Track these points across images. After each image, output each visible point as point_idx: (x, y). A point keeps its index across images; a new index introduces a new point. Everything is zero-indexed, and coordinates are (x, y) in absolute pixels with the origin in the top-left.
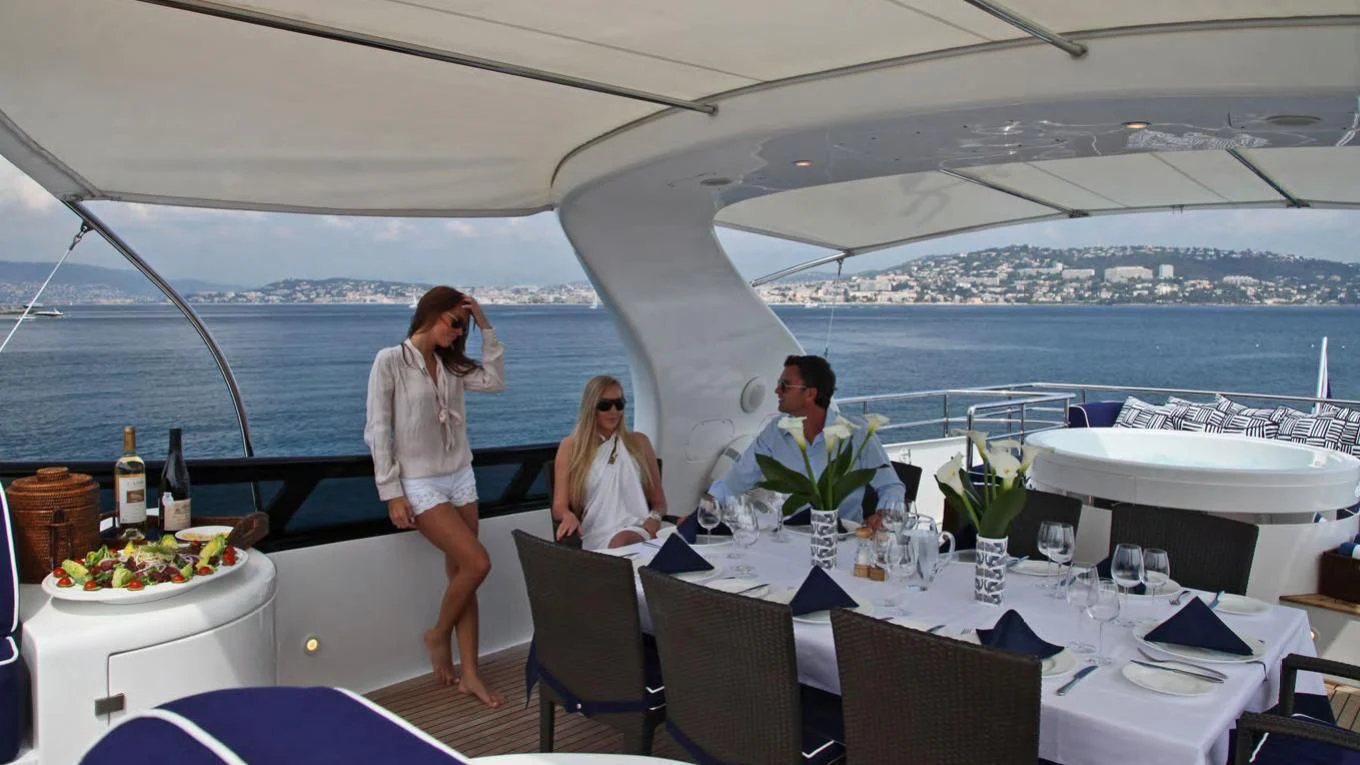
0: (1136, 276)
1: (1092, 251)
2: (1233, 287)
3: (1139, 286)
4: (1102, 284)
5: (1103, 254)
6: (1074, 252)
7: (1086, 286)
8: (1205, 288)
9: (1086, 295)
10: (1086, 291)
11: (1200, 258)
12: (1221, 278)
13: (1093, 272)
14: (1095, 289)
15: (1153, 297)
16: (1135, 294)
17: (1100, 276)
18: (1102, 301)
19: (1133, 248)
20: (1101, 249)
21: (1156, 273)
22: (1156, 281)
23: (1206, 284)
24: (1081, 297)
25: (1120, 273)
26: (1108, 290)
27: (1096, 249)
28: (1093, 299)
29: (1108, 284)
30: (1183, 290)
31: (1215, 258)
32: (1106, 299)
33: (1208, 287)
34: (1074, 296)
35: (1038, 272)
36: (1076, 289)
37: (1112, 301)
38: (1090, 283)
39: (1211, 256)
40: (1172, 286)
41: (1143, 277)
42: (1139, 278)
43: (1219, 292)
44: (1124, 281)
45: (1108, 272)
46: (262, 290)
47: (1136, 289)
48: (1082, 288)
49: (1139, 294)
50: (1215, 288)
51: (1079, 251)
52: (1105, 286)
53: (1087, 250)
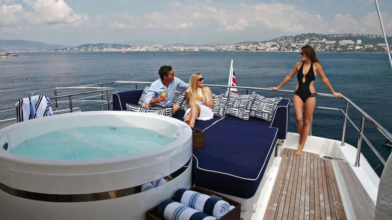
0: (349, 43)
1: (335, 35)
2: (380, 47)
3: (349, 46)
4: (338, 46)
5: (339, 36)
6: (330, 35)
7: (333, 46)
8: (371, 47)
9: (333, 49)
10: (332, 48)
11: (370, 38)
12: (377, 44)
13: (335, 42)
14: (335, 47)
15: (354, 50)
16: (348, 49)
17: (337, 43)
18: (337, 51)
19: (349, 34)
20: (338, 35)
21: (356, 42)
22: (355, 45)
23: (371, 46)
24: (330, 50)
25: (344, 42)
26: (339, 48)
27: (337, 34)
28: (335, 50)
29: (340, 46)
30: (364, 48)
31: (375, 38)
32: (339, 50)
33: (372, 47)
34: (328, 49)
35: (317, 42)
36: (329, 47)
37: (340, 51)
38: (334, 45)
39: (374, 37)
40: (360, 47)
41: (351, 43)
42: (350, 44)
43: (376, 49)
44: (345, 45)
45: (340, 42)
46: (78, 47)
47: (349, 48)
48: (331, 47)
49: (349, 49)
50: (374, 47)
51: (331, 35)
52: (339, 46)
53: (334, 35)
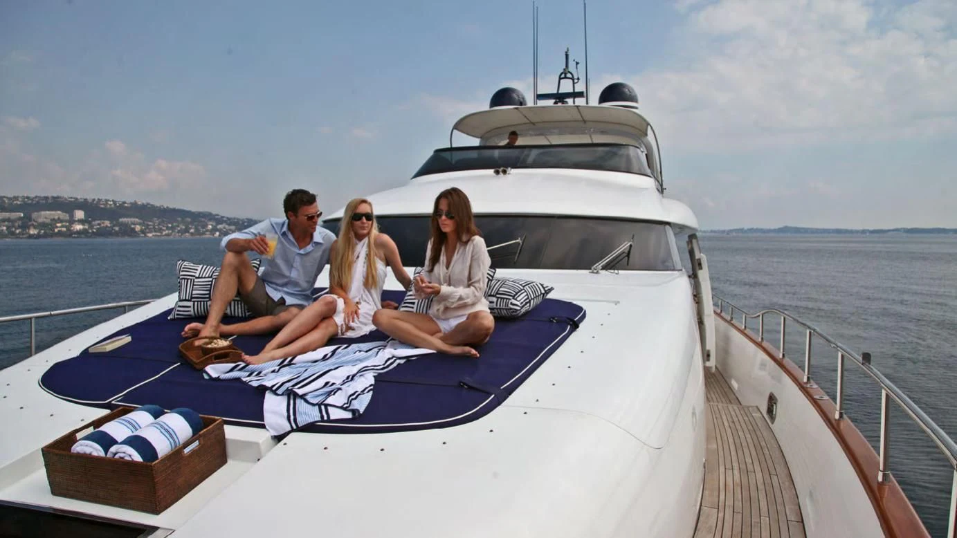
0: (56, 218)
1: (20, 199)
2: (126, 225)
3: (59, 225)
4: (30, 223)
5: (30, 202)
6: (5, 199)
7: (17, 224)
8: (107, 226)
9: (17, 231)
10: (16, 229)
11: (103, 206)
12: (118, 220)
13: (22, 215)
14: (25, 227)
15: (71, 232)
16: (56, 230)
17: (28, 218)
18: (31, 236)
19: (53, 198)
20: (28, 198)
21: (72, 216)
22: (72, 221)
23: (107, 223)
24: (13, 234)
25: (45, 216)
26: (35, 228)
27: (23, 197)
28: (23, 234)
29: (35, 223)
30: (92, 227)
31: (113, 205)
32: (35, 234)
33: (109, 225)
34: (7, 232)
36: (8, 228)
37: (38, 236)
38: (20, 223)
39: (110, 204)
40: (83, 225)
41: (62, 217)
42: (59, 218)
43: (117, 228)
44: (48, 221)
45: (34, 215)
47: (57, 227)
48: (13, 226)
49: (59, 231)
50: (115, 226)
51: (9, 199)
52: (33, 225)
53: (16, 198)
